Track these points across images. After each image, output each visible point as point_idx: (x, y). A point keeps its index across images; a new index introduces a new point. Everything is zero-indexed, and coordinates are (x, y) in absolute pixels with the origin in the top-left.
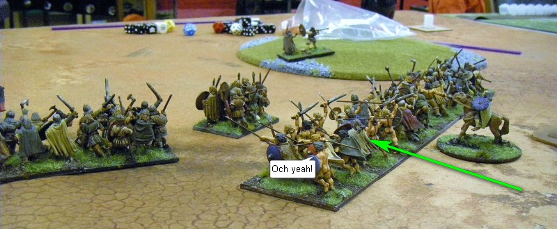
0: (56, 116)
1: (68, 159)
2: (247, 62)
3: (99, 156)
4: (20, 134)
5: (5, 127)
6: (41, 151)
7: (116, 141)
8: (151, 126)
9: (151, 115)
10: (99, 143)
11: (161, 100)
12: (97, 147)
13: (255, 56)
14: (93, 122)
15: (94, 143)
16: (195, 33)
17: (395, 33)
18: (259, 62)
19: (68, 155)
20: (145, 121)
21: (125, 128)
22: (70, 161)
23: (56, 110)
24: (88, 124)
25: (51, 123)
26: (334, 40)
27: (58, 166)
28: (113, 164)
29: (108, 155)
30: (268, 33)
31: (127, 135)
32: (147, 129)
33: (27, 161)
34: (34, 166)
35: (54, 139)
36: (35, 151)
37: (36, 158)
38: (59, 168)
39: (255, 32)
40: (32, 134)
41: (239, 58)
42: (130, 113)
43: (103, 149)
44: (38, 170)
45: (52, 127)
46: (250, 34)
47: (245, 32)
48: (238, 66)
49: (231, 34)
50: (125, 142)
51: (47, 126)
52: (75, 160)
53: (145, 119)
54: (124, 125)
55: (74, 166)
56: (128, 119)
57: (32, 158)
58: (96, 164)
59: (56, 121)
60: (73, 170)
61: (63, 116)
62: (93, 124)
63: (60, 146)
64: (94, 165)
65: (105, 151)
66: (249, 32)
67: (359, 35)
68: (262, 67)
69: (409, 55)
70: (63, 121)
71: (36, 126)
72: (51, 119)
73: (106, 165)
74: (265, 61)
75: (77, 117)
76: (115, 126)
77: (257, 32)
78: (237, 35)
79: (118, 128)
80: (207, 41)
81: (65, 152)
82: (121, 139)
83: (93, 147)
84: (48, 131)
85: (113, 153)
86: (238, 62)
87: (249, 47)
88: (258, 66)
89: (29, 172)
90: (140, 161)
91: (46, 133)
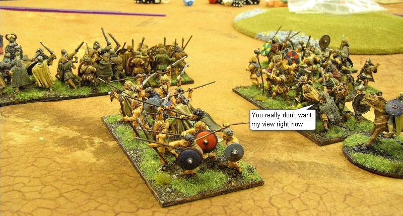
0: (40, 57)
1: (48, 89)
2: (243, 33)
3: (72, 87)
4: (13, 71)
5: (3, 65)
6: (28, 83)
7: (84, 76)
8: (110, 66)
9: (111, 57)
10: (72, 78)
11: (120, 46)
12: (70, 81)
13: (250, 29)
14: (67, 62)
15: (68, 78)
16: (193, 4)
17: (367, 7)
18: (255, 34)
19: (48, 87)
20: (106, 62)
21: (91, 67)
22: (50, 91)
23: (41, 53)
24: (64, 63)
25: (36, 63)
26: (316, 14)
27: (41, 94)
28: (82, 94)
29: (78, 87)
30: (254, 4)
31: (92, 72)
32: (107, 67)
33: (18, 91)
34: (23, 95)
35: (38, 75)
36: (24, 83)
37: (25, 89)
38: (41, 96)
39: (243, 4)
40: (21, 71)
41: (235, 29)
42: (95, 56)
43: (74, 82)
44: (26, 97)
45: (36, 65)
46: (240, 6)
47: (235, 3)
48: (236, 37)
49: (223, 4)
50: (90, 77)
51: (33, 65)
52: (53, 90)
53: (106, 60)
54: (90, 64)
55: (52, 94)
56: (94, 60)
57: (22, 88)
58: (69, 94)
59: (40, 61)
60: (52, 98)
61: (45, 57)
62: (68, 63)
63: (42, 80)
64: (68, 94)
65: (76, 84)
66: (238, 4)
67: (337, 9)
68: (257, 39)
69: (387, 30)
70: (45, 62)
71: (25, 65)
72: (36, 60)
73: (77, 94)
74: (260, 34)
75: (56, 58)
76: (83, 65)
77: (245, 3)
78: (228, 6)
79: (85, 67)
80: (204, 12)
81: (46, 84)
82: (87, 75)
83: (67, 80)
84: (34, 69)
85: (82, 86)
86: (235, 33)
87: (243, 19)
88: (253, 38)
89: (19, 99)
90: (102, 92)
91: (32, 71)
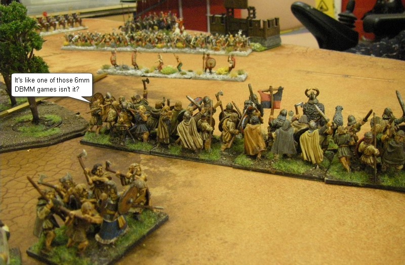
1: (314, 166)
4: (276, 134)
5: (275, 122)
7: (362, 158)
10: (345, 157)
12: (343, 160)
20: (397, 143)
21: (370, 147)
22: (316, 168)
24: (340, 136)
27: (302, 170)
28: (355, 181)
29: (353, 171)
33: (277, 158)
34: (282, 165)
35: (306, 145)
38: (302, 172)
40: (286, 136)
44: (284, 169)
45: (306, 133)
50: (370, 161)
62: (344, 136)
63: (309, 152)
70: (317, 130)
73: (347, 179)
76: (363, 143)
79: (364, 146)
82: (367, 156)
84: (302, 137)
89: (275, 169)
90: (384, 184)
91: (300, 138)
